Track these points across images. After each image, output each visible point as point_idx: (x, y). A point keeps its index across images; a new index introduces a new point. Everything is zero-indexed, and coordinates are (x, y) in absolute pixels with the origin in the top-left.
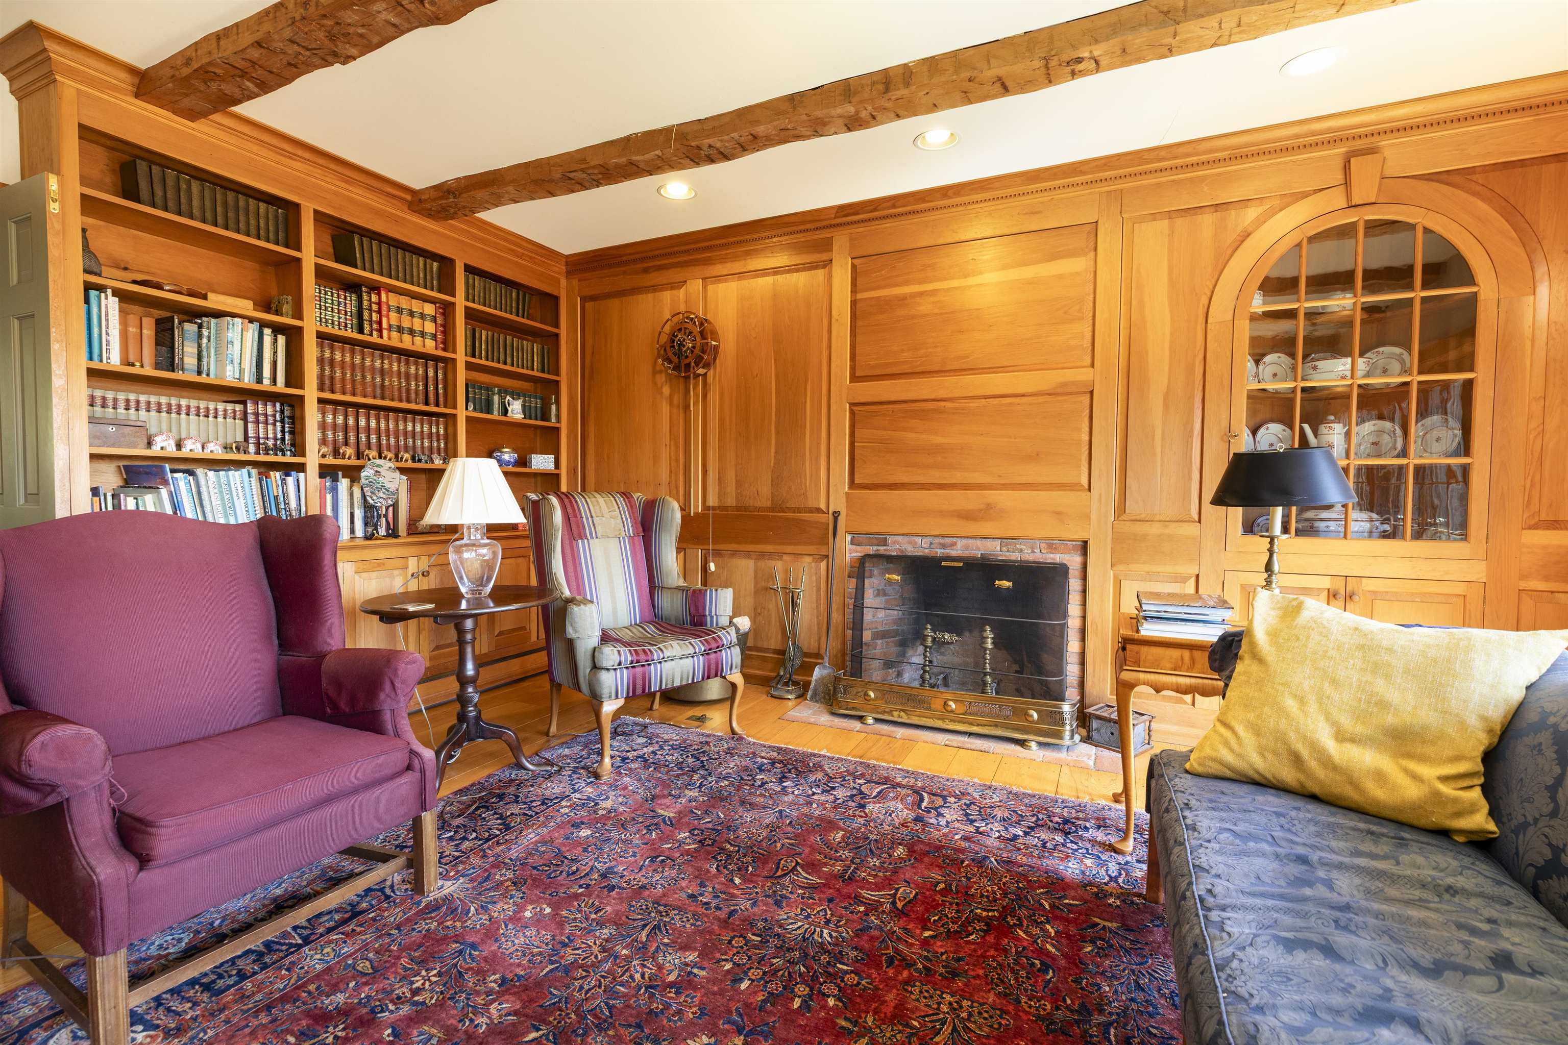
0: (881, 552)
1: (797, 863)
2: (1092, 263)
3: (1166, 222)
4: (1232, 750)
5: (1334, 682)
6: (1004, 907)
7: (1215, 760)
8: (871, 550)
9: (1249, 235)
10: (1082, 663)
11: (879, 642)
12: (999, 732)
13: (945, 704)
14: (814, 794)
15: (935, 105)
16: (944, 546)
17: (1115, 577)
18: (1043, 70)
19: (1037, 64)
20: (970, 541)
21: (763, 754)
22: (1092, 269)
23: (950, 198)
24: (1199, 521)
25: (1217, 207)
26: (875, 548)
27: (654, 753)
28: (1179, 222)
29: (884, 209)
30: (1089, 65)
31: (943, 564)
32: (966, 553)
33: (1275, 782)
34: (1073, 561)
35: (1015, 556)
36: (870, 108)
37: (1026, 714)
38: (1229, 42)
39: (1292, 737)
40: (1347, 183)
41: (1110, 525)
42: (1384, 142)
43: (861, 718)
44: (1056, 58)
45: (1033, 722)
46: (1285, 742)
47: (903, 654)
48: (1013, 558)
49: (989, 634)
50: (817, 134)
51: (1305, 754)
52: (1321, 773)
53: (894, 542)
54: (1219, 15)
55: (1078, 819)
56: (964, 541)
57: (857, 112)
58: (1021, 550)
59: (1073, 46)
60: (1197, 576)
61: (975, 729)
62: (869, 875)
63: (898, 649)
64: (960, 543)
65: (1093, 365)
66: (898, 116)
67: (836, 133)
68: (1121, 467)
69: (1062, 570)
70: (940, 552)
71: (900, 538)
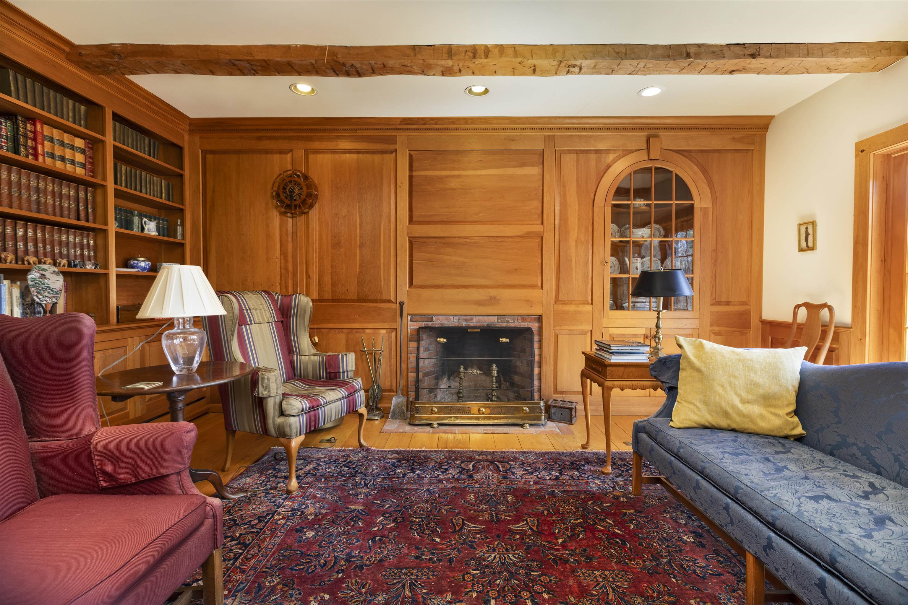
0: (429, 325)
1: (463, 520)
2: (541, 171)
3: (575, 155)
4: (696, 414)
5: (734, 377)
6: (581, 516)
7: (688, 420)
8: (423, 324)
9: (610, 167)
10: (540, 379)
11: (426, 378)
12: (510, 421)
13: (479, 410)
14: (438, 475)
15: (496, 72)
16: (466, 320)
17: (555, 333)
18: (556, 67)
19: (556, 63)
20: (481, 317)
21: (389, 456)
22: (541, 174)
23: (469, 124)
24: (592, 304)
25: (597, 151)
26: (426, 323)
27: (315, 468)
28: (581, 155)
29: (430, 124)
30: (577, 69)
31: (469, 330)
32: (479, 324)
33: (717, 426)
34: (534, 326)
35: (504, 325)
36: (461, 65)
37: (523, 410)
38: (636, 74)
39: (723, 404)
40: (648, 148)
41: (552, 307)
42: (661, 133)
43: (430, 425)
44: (565, 62)
45: (526, 413)
46: (721, 407)
47: (437, 384)
48: (504, 326)
49: (494, 368)
50: (423, 73)
51: (730, 411)
52: (738, 419)
53: (437, 319)
54: (639, 60)
55: (576, 461)
56: (477, 317)
57: (453, 66)
58: (508, 321)
59: (575, 58)
60: (591, 331)
61: (496, 422)
62: (505, 516)
63: (435, 381)
64: (476, 319)
65: (542, 224)
66: (473, 73)
67: (434, 75)
68: (556, 277)
69: (529, 330)
70: (464, 324)
71: (441, 317)
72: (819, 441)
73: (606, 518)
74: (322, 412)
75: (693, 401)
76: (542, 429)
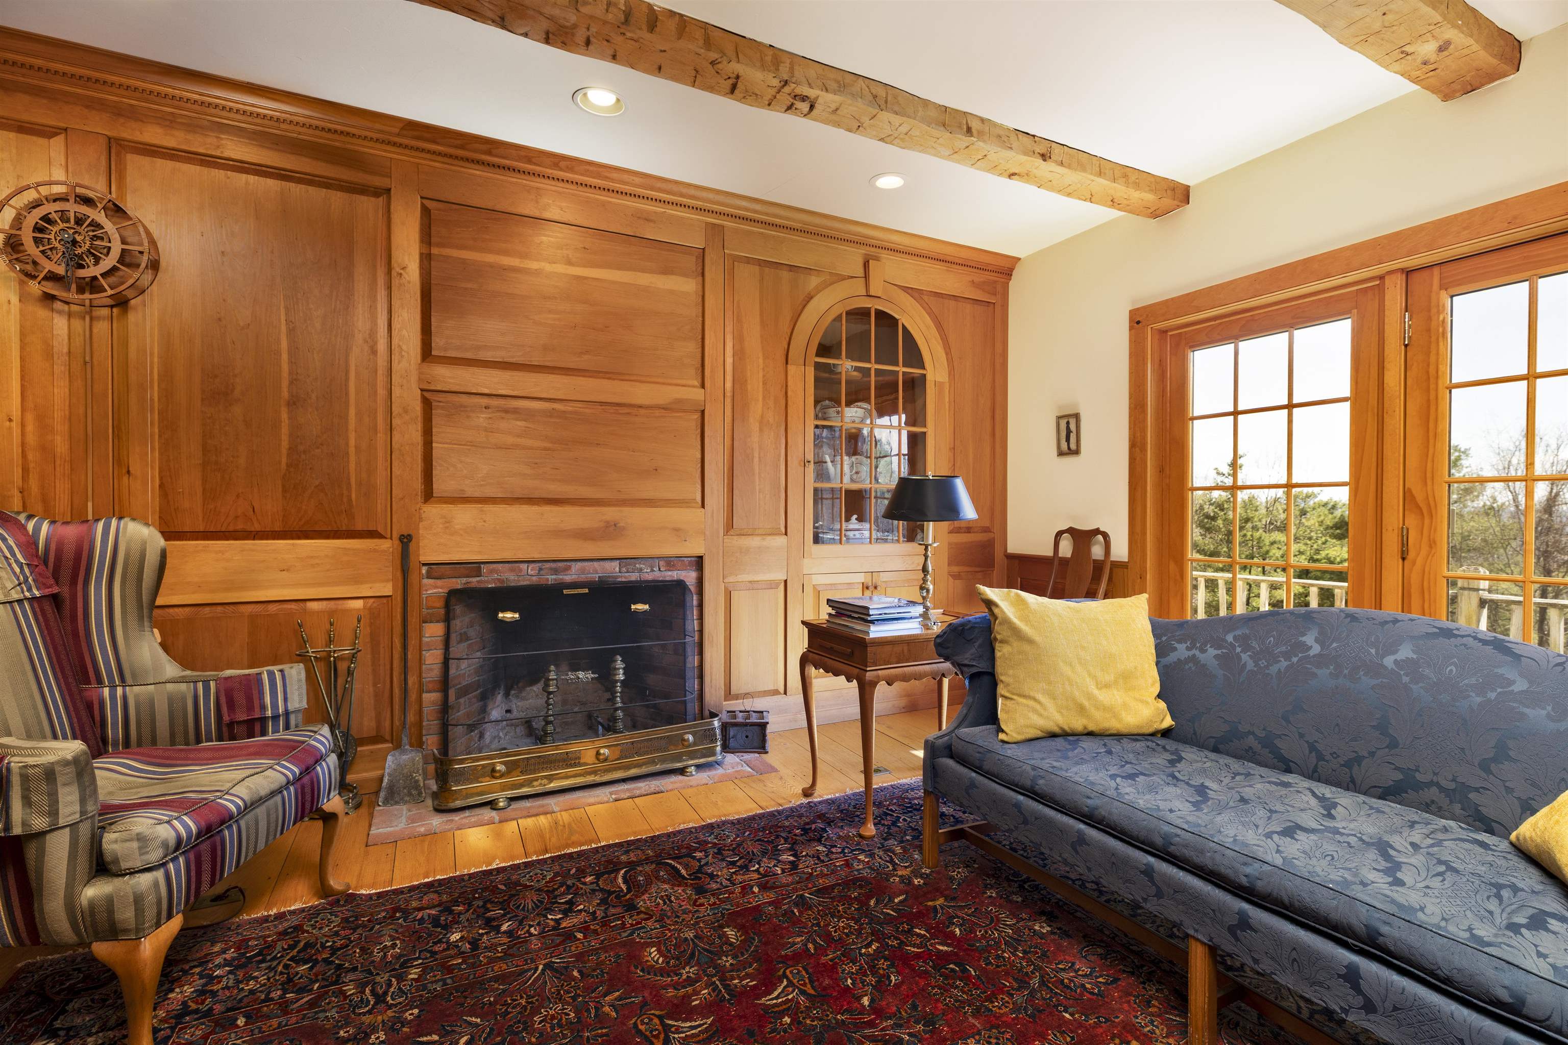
0: (473, 585)
1: (659, 1017)
2: (700, 287)
3: (757, 268)
4: (1041, 715)
5: (1083, 648)
6: (872, 934)
8: (458, 583)
9: (812, 298)
10: (701, 677)
11: (462, 700)
12: (659, 767)
13: (598, 754)
14: (557, 921)
15: (660, 68)
16: (556, 571)
17: (726, 588)
18: (773, 92)
19: (776, 83)
20: (586, 564)
21: (414, 904)
22: (701, 293)
23: (561, 170)
24: (786, 534)
25: (792, 268)
26: (464, 580)
28: (767, 270)
29: (475, 151)
30: (805, 107)
31: (565, 592)
32: (583, 578)
33: (1069, 731)
34: (690, 577)
35: (634, 577)
36: (593, 30)
37: (684, 740)
38: (891, 143)
39: (1077, 694)
40: (866, 277)
41: (721, 539)
42: (884, 255)
43: (491, 804)
44: (793, 86)
45: (689, 746)
46: (1074, 700)
47: (484, 710)
48: (633, 579)
49: (619, 664)
50: (502, 23)
52: (1097, 715)
53: (492, 572)
54: (905, 119)
55: (808, 824)
56: (579, 564)
57: (575, 26)
58: (641, 570)
59: (809, 84)
60: (786, 581)
61: (633, 772)
62: (742, 979)
64: (576, 567)
65: (703, 386)
66: (614, 57)
67: (526, 35)
68: (728, 484)
69: (680, 584)
70: (551, 579)
71: (499, 567)
72: (1195, 733)
73: (912, 928)
74: (231, 836)
75: (1032, 694)
76: (720, 771)
